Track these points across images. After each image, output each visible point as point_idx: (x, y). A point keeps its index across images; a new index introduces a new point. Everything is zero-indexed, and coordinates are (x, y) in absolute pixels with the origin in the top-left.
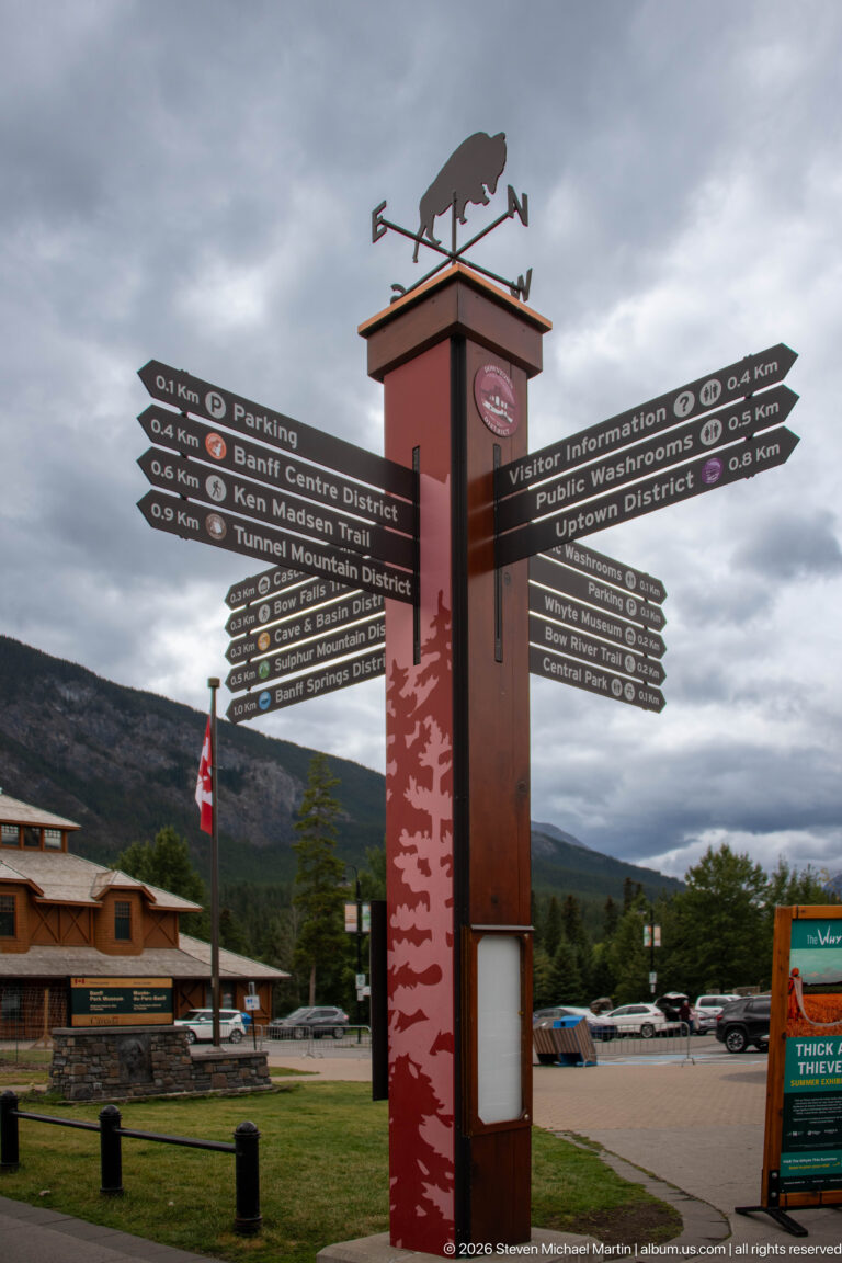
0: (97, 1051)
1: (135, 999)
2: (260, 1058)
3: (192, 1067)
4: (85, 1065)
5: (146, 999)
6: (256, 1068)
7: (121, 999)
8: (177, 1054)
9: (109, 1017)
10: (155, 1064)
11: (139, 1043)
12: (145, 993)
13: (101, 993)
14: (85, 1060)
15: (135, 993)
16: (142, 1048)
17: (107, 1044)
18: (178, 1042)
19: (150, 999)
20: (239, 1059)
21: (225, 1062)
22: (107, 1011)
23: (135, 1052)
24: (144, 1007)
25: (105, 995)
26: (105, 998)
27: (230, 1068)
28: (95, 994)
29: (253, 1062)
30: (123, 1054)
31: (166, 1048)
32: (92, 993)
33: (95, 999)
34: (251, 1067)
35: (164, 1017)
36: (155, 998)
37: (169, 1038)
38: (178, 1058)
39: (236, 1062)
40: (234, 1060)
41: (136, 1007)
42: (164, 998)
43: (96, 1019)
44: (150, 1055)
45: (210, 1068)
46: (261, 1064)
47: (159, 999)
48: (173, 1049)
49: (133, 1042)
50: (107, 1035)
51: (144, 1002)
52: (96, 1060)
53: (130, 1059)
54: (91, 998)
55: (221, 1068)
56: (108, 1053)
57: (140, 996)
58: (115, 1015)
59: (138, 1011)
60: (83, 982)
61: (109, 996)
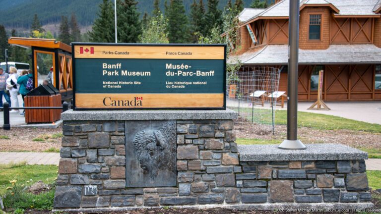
0: (94, 143)
1: (168, 74)
2: (354, 162)
3: (238, 169)
4: (74, 161)
5: (184, 74)
6: (345, 176)
7: (148, 73)
8: (217, 150)
9: (130, 97)
10: (179, 163)
11: (159, 133)
12: (182, 67)
13: (119, 65)
14: (76, 154)
15: (168, 66)
16: (163, 141)
17: (112, 134)
18: (218, 134)
19: (191, 74)
20: (316, 162)
21: (291, 165)
22: (125, 89)
23: (152, 145)
24: (181, 85)
25: (124, 68)
26: (124, 73)
27: (302, 173)
28: (110, 67)
29: (342, 168)
31: (200, 142)
32: (105, 65)
33: (110, 74)
34: (336, 174)
35: (215, 98)
36: (198, 73)
37: (205, 128)
38: (216, 156)
39: (312, 165)
40: (309, 162)
41: (169, 85)
42: (212, 73)
43: (111, 98)
44: (175, 151)
45: (266, 172)
46: (353, 170)
47: (203, 74)
48: (211, 143)
49: (150, 132)
50: (112, 122)
51: (181, 78)
52: (92, 154)
53: (144, 155)
54: (104, 73)
55: (286, 172)
56: (112, 147)
57: (176, 71)
58: (139, 95)
59: (172, 91)
60: (92, 52)
61: (129, 71)
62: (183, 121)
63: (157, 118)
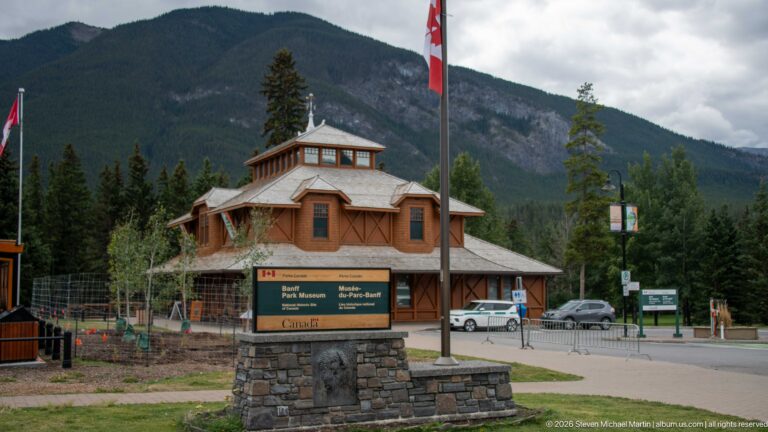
0: (284, 364)
1: (341, 296)
2: (501, 374)
3: (410, 385)
4: (267, 382)
5: (355, 296)
6: (495, 387)
7: (323, 295)
8: (391, 368)
9: (306, 319)
10: (360, 381)
11: (341, 352)
12: (353, 289)
13: (297, 288)
14: (268, 375)
15: (341, 288)
16: (345, 360)
17: (299, 355)
18: (393, 352)
19: (361, 295)
20: (472, 375)
21: (454, 379)
22: (302, 311)
23: (335, 365)
24: (352, 306)
25: (301, 291)
26: (302, 295)
27: (462, 386)
28: (289, 289)
29: (492, 379)
30: (319, 368)
31: (377, 360)
32: (284, 288)
33: (289, 296)
34: (488, 385)
35: (382, 319)
36: (367, 295)
37: (381, 346)
38: (392, 373)
39: (469, 379)
40: (467, 375)
41: (341, 306)
42: (379, 294)
43: (289, 321)
44: (355, 369)
45: (433, 386)
46: (501, 382)
47: (372, 296)
48: (387, 361)
49: (333, 352)
50: (299, 343)
51: (353, 300)
52: (282, 375)
53: (328, 374)
54: (284, 295)
55: (449, 386)
56: (300, 367)
57: (348, 293)
58: (315, 317)
59: (345, 312)
60: (274, 275)
61: (307, 293)
62: (361, 341)
63: (340, 338)
